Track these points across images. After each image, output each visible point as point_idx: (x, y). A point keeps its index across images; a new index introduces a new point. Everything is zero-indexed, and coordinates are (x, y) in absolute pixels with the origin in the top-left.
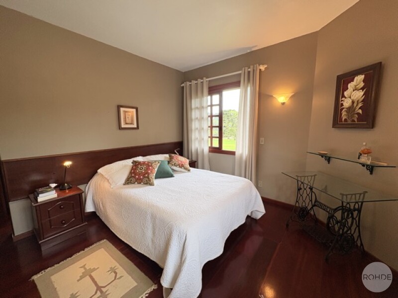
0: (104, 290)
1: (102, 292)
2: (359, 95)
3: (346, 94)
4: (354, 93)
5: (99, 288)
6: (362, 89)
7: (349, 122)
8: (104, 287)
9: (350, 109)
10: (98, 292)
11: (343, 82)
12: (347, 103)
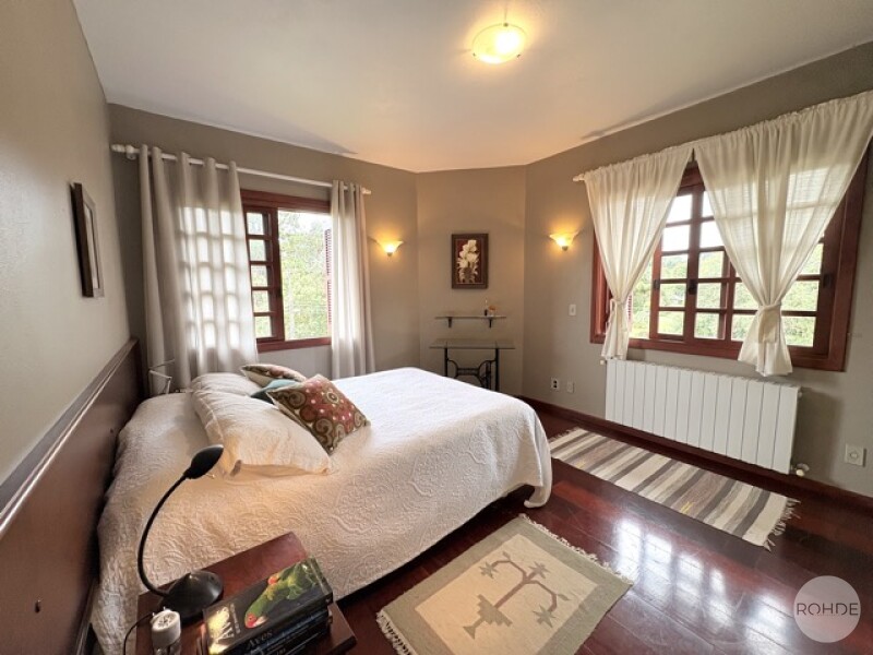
0: (529, 572)
1: (533, 575)
2: (473, 258)
3: (461, 254)
4: (468, 255)
5: (527, 580)
6: (476, 252)
7: (467, 282)
8: (524, 573)
9: (467, 270)
10: (534, 579)
11: (458, 242)
12: (463, 264)
